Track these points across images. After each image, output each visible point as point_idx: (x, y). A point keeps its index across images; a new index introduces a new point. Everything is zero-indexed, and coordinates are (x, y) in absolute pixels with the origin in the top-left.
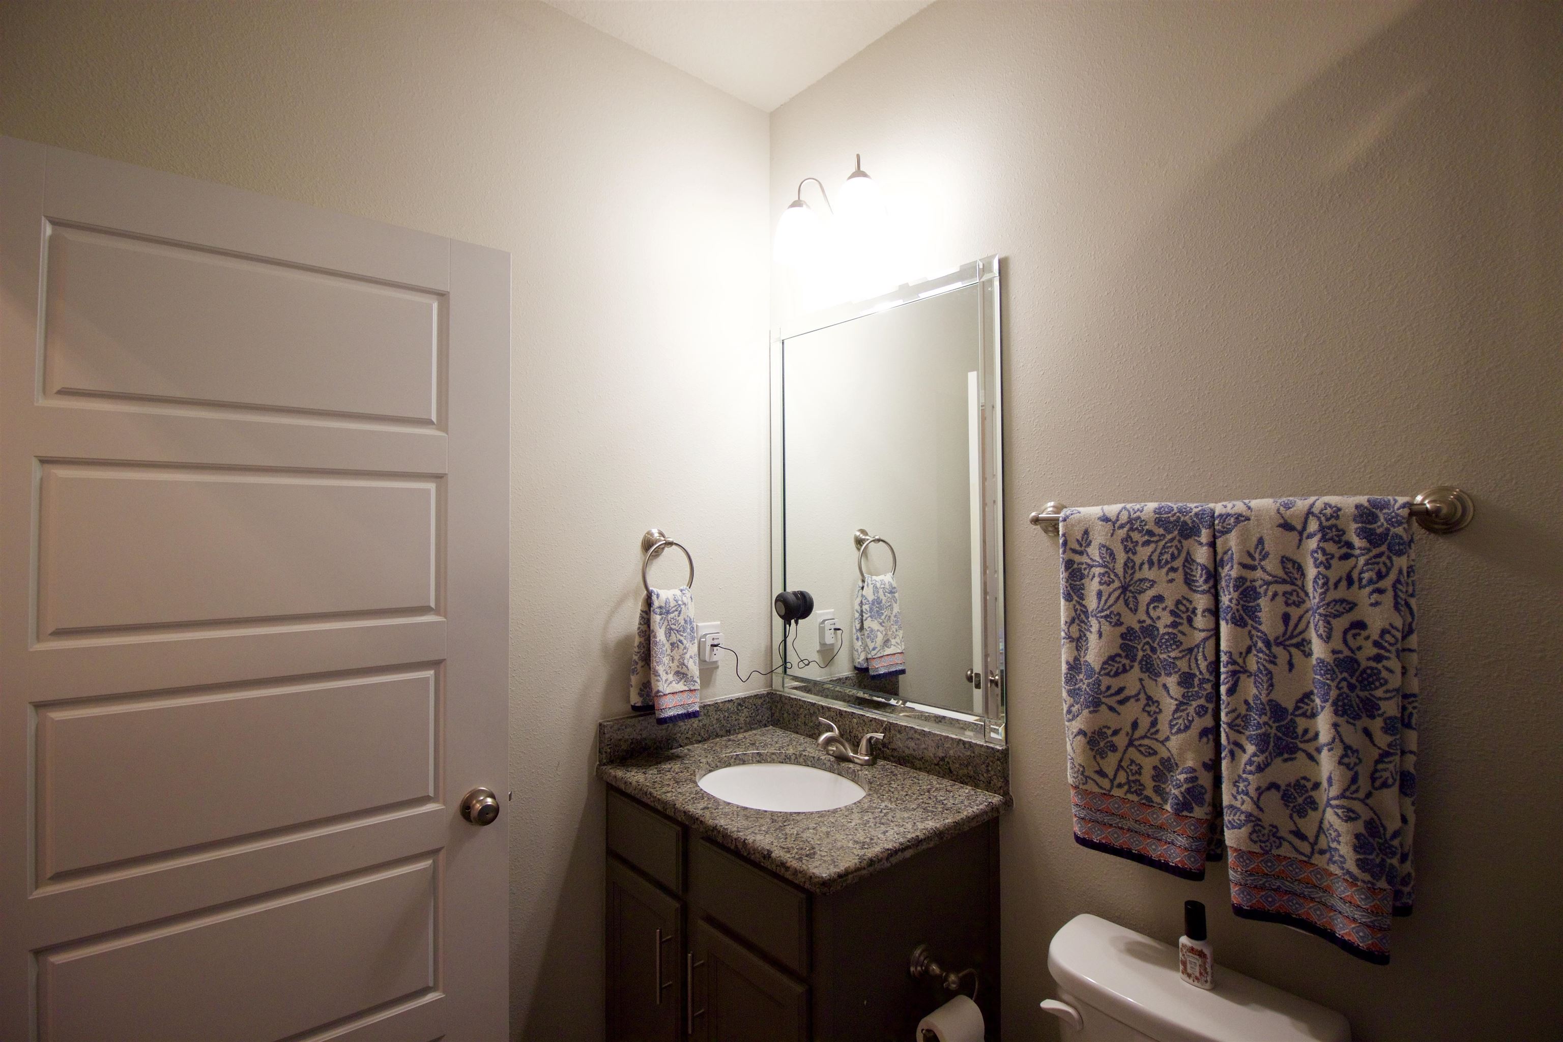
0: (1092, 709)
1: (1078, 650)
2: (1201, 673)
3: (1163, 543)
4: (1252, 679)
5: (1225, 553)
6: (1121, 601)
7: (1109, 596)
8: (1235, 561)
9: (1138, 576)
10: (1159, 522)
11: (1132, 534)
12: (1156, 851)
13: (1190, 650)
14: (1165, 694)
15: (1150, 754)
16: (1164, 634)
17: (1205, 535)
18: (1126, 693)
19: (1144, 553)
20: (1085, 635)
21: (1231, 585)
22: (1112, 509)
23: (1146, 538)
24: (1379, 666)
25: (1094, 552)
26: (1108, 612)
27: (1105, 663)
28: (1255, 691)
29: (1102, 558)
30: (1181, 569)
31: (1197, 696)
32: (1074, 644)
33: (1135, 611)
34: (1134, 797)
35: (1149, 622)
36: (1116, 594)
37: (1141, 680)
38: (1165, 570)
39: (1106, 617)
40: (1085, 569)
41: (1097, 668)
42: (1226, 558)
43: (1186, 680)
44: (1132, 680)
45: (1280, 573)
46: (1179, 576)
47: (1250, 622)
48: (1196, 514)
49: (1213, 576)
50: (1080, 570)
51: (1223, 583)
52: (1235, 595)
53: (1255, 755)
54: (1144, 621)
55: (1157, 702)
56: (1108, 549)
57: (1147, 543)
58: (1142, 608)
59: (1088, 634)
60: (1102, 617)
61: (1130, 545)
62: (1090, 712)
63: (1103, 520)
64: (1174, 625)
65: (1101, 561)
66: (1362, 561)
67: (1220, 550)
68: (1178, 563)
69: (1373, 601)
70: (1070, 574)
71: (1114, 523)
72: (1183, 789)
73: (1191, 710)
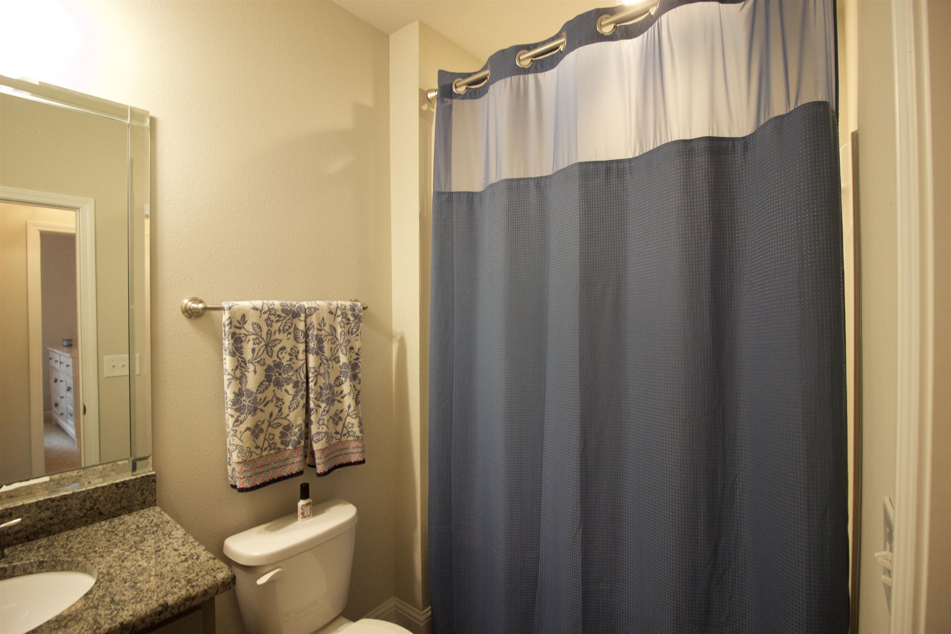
0: (253, 414)
1: (240, 383)
2: (302, 380)
3: (284, 321)
4: (322, 377)
5: (311, 324)
6: (265, 352)
7: (259, 350)
8: (315, 328)
9: (273, 338)
10: (283, 310)
11: (270, 316)
12: (286, 472)
13: (297, 370)
14: (286, 394)
15: (278, 426)
16: (286, 365)
17: (303, 316)
18: (267, 400)
19: (276, 326)
20: (244, 375)
21: (314, 338)
22: (258, 303)
23: (277, 318)
24: (358, 362)
25: (249, 327)
26: (259, 359)
27: (259, 387)
28: (324, 381)
29: (254, 330)
30: (293, 333)
31: (301, 390)
32: (238, 381)
33: (271, 356)
34: (273, 452)
35: (278, 360)
36: (263, 348)
37: (274, 391)
38: (286, 334)
39: (258, 362)
40: (243, 337)
41: (255, 391)
42: (311, 326)
43: (296, 385)
44: (269, 394)
45: (329, 332)
46: (292, 336)
47: (320, 353)
48: (298, 307)
49: (306, 335)
50: (240, 338)
51: (310, 338)
52: (316, 342)
53: (326, 407)
54: (276, 361)
55: (282, 399)
56: (258, 325)
57: (278, 321)
58: (275, 354)
59: (247, 373)
60: (256, 362)
61: (269, 322)
62: (252, 416)
63: (255, 309)
64: (291, 360)
65: (254, 332)
66: (353, 325)
67: (308, 323)
68: (291, 330)
69: (356, 339)
70: (234, 340)
71: (261, 311)
72: (298, 435)
73: (299, 398)
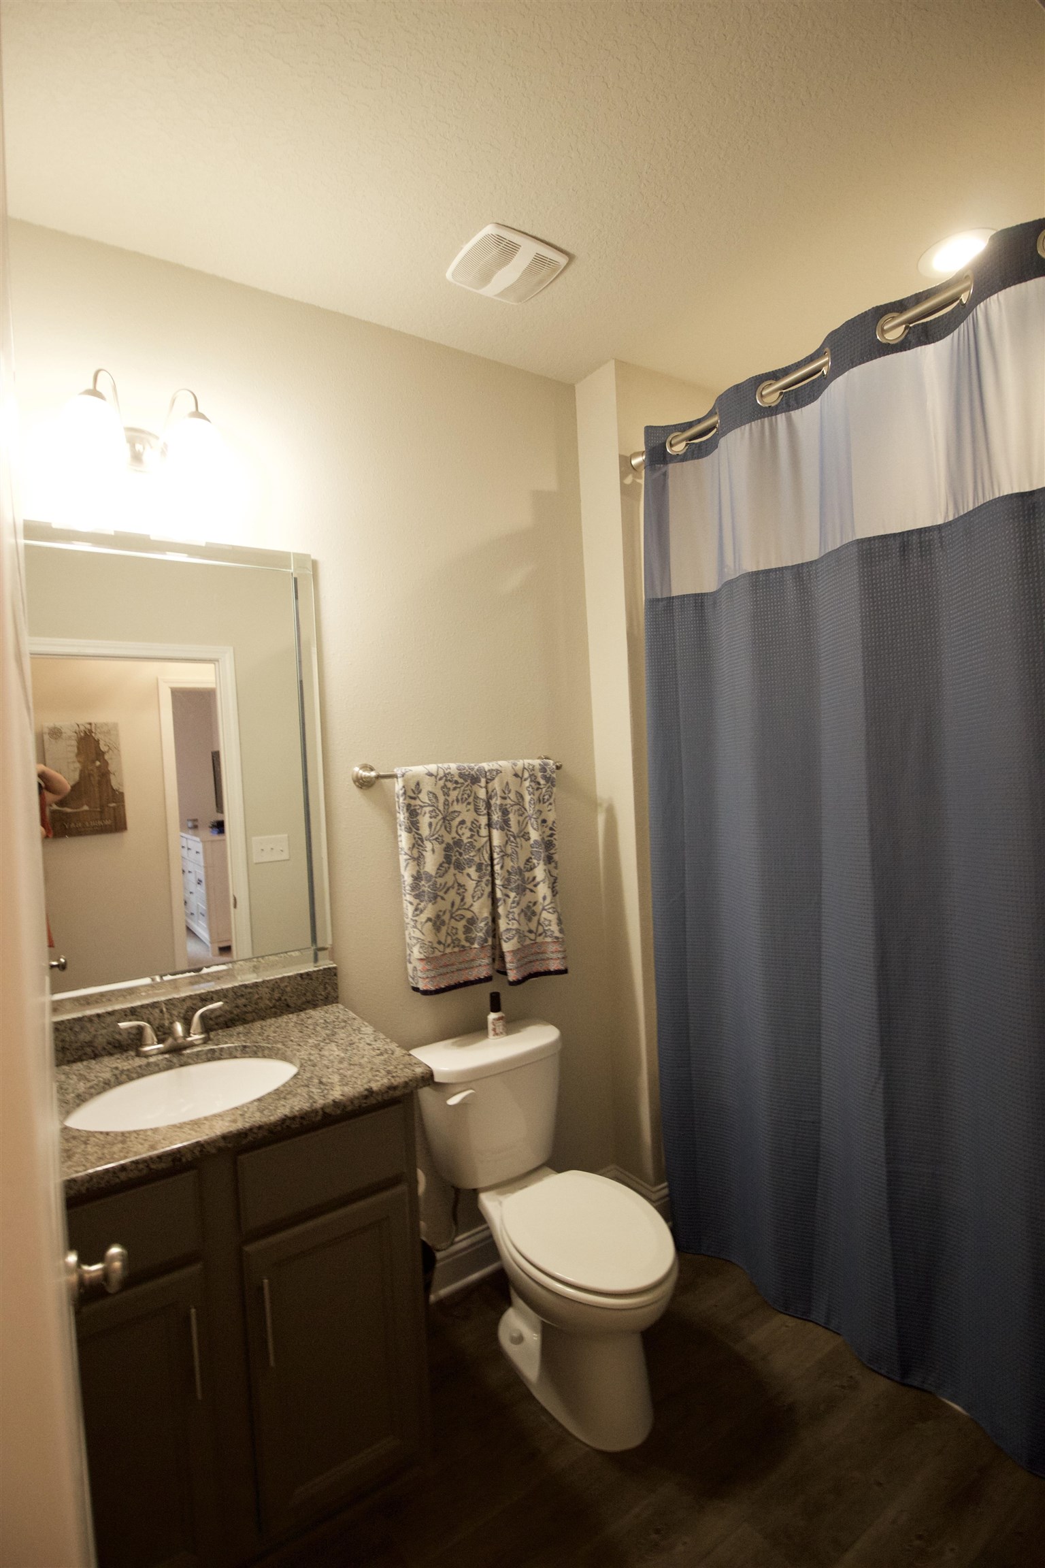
0: (433, 901)
1: (418, 865)
2: (486, 862)
3: (462, 788)
4: (509, 858)
5: (493, 791)
6: (443, 827)
7: (437, 825)
8: (498, 796)
9: (451, 809)
10: (461, 775)
11: (447, 783)
12: (473, 975)
13: (479, 850)
14: (468, 878)
15: (461, 919)
16: (466, 844)
17: (483, 780)
18: (448, 885)
19: (454, 794)
20: (422, 854)
21: (498, 809)
22: (432, 768)
23: (455, 785)
24: (552, 839)
25: (424, 797)
26: (436, 836)
27: (438, 869)
28: (512, 864)
29: (430, 800)
30: (472, 804)
31: (485, 875)
32: (416, 862)
33: (449, 832)
34: (456, 950)
35: (458, 837)
36: (441, 822)
37: (455, 875)
38: (465, 804)
39: (437, 838)
40: (419, 809)
41: (433, 873)
42: (493, 794)
43: (479, 868)
44: (449, 878)
45: (516, 800)
46: (471, 807)
47: (506, 827)
48: (478, 770)
49: (488, 806)
50: (415, 810)
51: (493, 808)
52: (500, 814)
53: (516, 897)
54: (455, 838)
55: (464, 885)
56: (434, 794)
57: (455, 789)
58: (454, 830)
59: (424, 853)
60: (434, 840)
61: (446, 790)
62: (433, 904)
63: (429, 775)
64: (472, 836)
65: (430, 803)
66: (544, 790)
67: (490, 790)
68: (471, 800)
69: (549, 809)
70: (410, 814)
71: (436, 777)
72: (484, 931)
73: (483, 884)
